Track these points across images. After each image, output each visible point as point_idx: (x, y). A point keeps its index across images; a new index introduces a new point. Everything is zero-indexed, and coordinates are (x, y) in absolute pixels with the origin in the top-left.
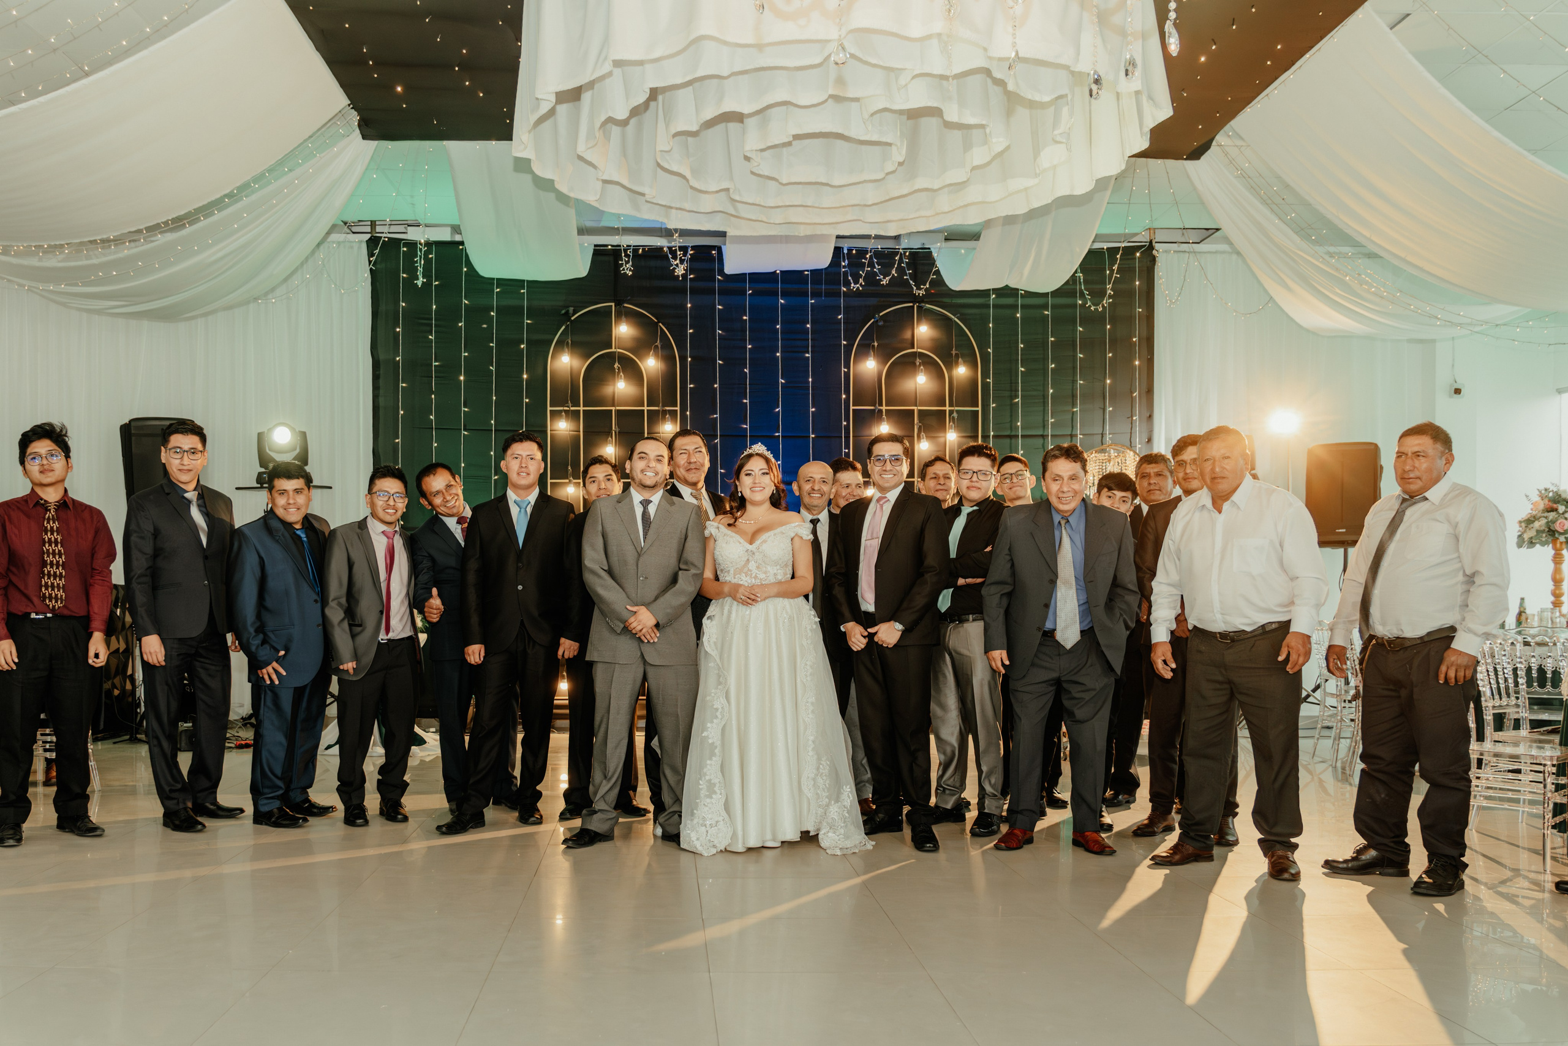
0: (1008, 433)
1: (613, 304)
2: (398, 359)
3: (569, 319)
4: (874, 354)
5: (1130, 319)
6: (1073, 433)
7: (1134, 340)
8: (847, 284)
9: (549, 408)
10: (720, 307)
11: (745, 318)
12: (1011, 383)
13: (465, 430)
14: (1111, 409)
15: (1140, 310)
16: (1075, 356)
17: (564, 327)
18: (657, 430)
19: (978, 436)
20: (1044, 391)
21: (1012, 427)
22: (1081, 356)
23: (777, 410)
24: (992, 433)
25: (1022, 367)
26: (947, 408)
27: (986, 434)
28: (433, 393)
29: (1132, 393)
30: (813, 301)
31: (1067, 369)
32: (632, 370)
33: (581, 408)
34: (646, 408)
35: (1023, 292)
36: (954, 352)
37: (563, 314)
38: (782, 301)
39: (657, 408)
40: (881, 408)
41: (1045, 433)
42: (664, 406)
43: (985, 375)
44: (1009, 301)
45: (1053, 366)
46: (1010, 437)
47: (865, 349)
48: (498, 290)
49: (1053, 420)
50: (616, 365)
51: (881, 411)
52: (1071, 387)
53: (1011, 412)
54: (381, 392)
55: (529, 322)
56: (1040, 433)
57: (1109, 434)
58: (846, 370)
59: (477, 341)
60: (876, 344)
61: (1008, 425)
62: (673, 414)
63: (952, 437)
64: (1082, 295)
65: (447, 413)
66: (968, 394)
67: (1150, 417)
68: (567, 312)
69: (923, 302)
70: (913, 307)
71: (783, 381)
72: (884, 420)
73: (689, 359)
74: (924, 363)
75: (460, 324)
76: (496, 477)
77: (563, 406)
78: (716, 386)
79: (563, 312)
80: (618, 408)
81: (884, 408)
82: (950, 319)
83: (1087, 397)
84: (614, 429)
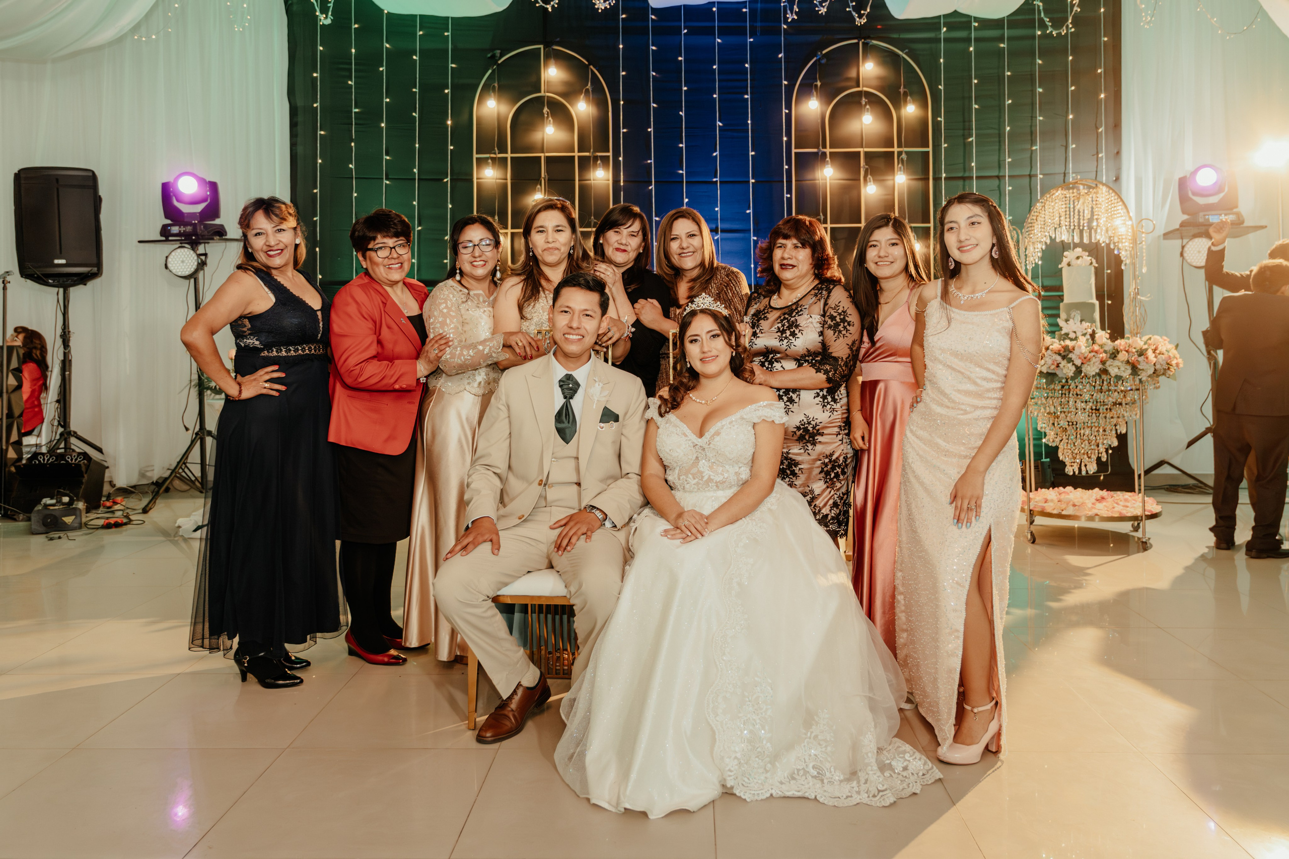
0: (960, 175)
1: (542, 46)
2: (315, 105)
3: (496, 63)
4: (817, 94)
5: (1094, 50)
6: (1032, 173)
7: (1099, 71)
8: (786, 19)
9: (475, 156)
10: (654, 48)
11: (680, 58)
12: (964, 121)
13: (387, 179)
14: (1074, 146)
15: (1106, 39)
16: (1033, 91)
17: (490, 71)
18: (587, 177)
19: (928, 179)
20: (999, 130)
21: (966, 167)
22: (1041, 90)
23: (715, 154)
24: (944, 175)
25: (976, 104)
26: (896, 149)
27: (937, 176)
28: (352, 140)
29: (1097, 128)
30: (752, 40)
31: (1024, 107)
32: (561, 114)
33: (509, 155)
34: (576, 154)
35: (976, 24)
36: (902, 90)
37: (489, 58)
38: (719, 41)
39: (587, 154)
40: (824, 150)
41: (1001, 174)
42: (595, 151)
43: (936, 113)
44: (962, 34)
45: (1010, 101)
46: (963, 178)
47: (807, 89)
48: (421, 33)
49: (1010, 160)
50: (546, 110)
51: (824, 154)
52: (1030, 124)
53: (964, 152)
54: (299, 140)
55: (453, 66)
56: (995, 173)
57: (1073, 173)
58: (787, 111)
59: (399, 87)
60: (819, 83)
61: (961, 166)
62: (605, 160)
63: (901, 180)
64: (1043, 26)
65: (369, 162)
66: (918, 134)
67: (1118, 153)
68: (493, 56)
69: (869, 38)
70: (858, 44)
71: (721, 124)
72: (828, 164)
73: (622, 103)
74: (869, 102)
75: (381, 69)
76: (420, 228)
77: (490, 153)
78: (649, 130)
79: (489, 55)
80: (547, 154)
81: (828, 150)
82: (898, 56)
83: (1049, 134)
84: (543, 175)
